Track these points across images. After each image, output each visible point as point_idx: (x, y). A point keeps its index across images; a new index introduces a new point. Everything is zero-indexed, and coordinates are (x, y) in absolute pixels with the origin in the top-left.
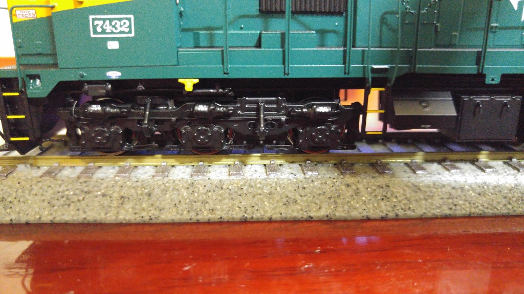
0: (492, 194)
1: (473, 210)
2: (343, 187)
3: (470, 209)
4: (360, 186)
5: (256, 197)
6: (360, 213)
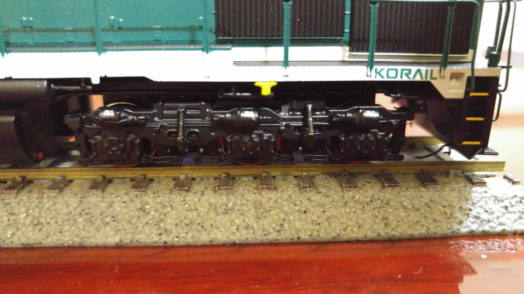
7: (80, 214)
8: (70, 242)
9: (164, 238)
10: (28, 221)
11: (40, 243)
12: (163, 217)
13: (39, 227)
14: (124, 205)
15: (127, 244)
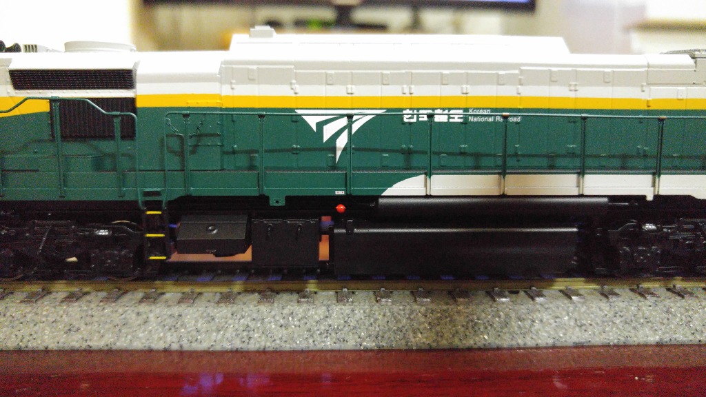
0: (295, 326)
1: (268, 344)
2: (134, 316)
3: (265, 343)
4: (151, 315)
5: (38, 325)
6: (142, 343)
7: (615, 316)
8: (616, 341)
9: (699, 337)
10: (572, 323)
11: (590, 341)
12: (689, 319)
13: (583, 328)
14: (651, 308)
15: (666, 342)
